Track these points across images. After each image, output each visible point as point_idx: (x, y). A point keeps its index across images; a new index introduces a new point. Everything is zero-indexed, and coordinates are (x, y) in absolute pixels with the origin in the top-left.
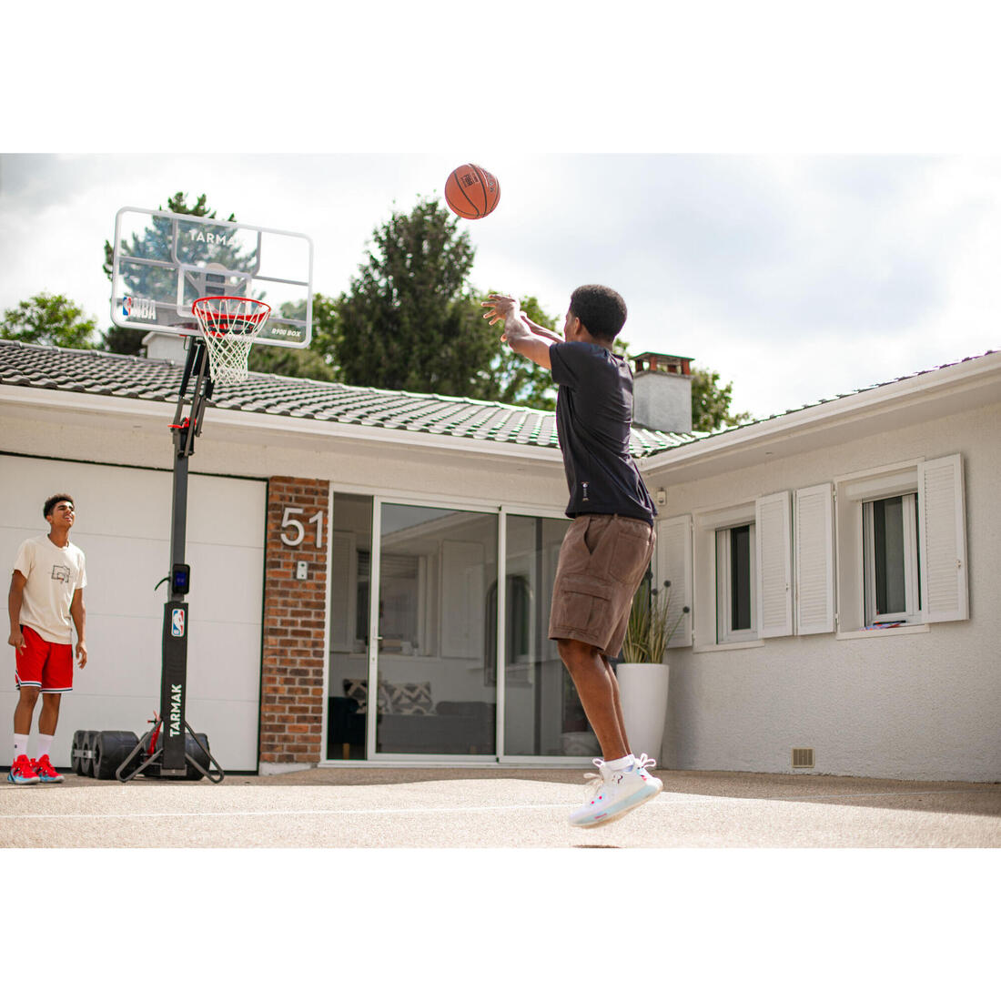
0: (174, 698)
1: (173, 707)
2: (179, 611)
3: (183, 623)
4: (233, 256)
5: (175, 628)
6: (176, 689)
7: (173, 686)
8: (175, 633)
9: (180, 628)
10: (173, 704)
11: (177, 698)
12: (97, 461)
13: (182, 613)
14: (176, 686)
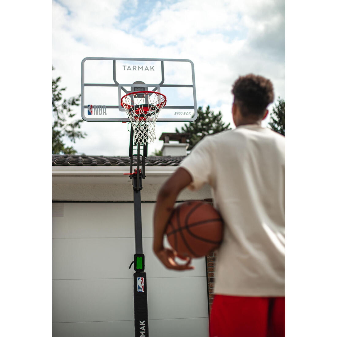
0: (141, 328)
1: (141, 334)
2: (141, 278)
3: (143, 285)
4: (222, 127)
5: (140, 288)
6: (142, 323)
7: (140, 322)
8: (139, 290)
9: (142, 288)
10: (141, 332)
11: (143, 328)
12: (114, 201)
13: (142, 279)
14: (142, 321)
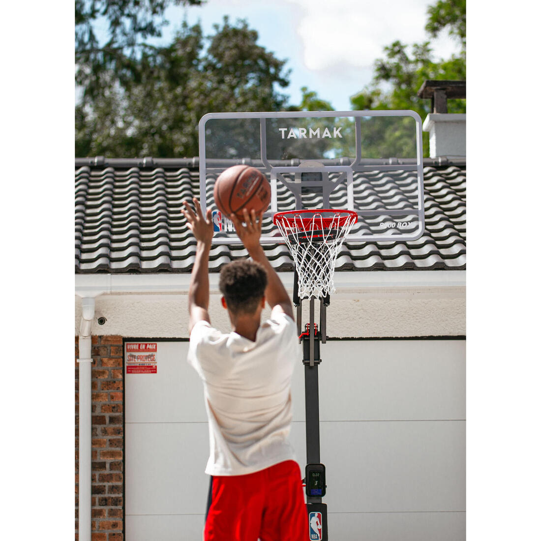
5: (313, 532)
8: (313, 537)
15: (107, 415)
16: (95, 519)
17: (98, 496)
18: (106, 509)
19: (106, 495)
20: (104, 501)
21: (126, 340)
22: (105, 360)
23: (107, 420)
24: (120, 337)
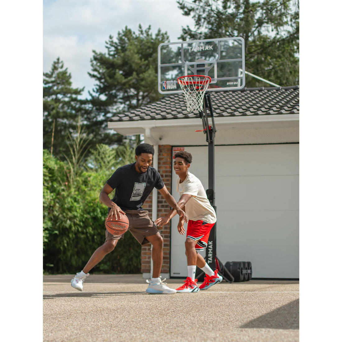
6: (210, 243)
11: (211, 247)
15: (164, 174)
16: (159, 213)
17: (160, 204)
18: (163, 209)
19: (163, 204)
20: (163, 206)
21: (173, 146)
22: (164, 154)
23: (164, 176)
24: (170, 145)
